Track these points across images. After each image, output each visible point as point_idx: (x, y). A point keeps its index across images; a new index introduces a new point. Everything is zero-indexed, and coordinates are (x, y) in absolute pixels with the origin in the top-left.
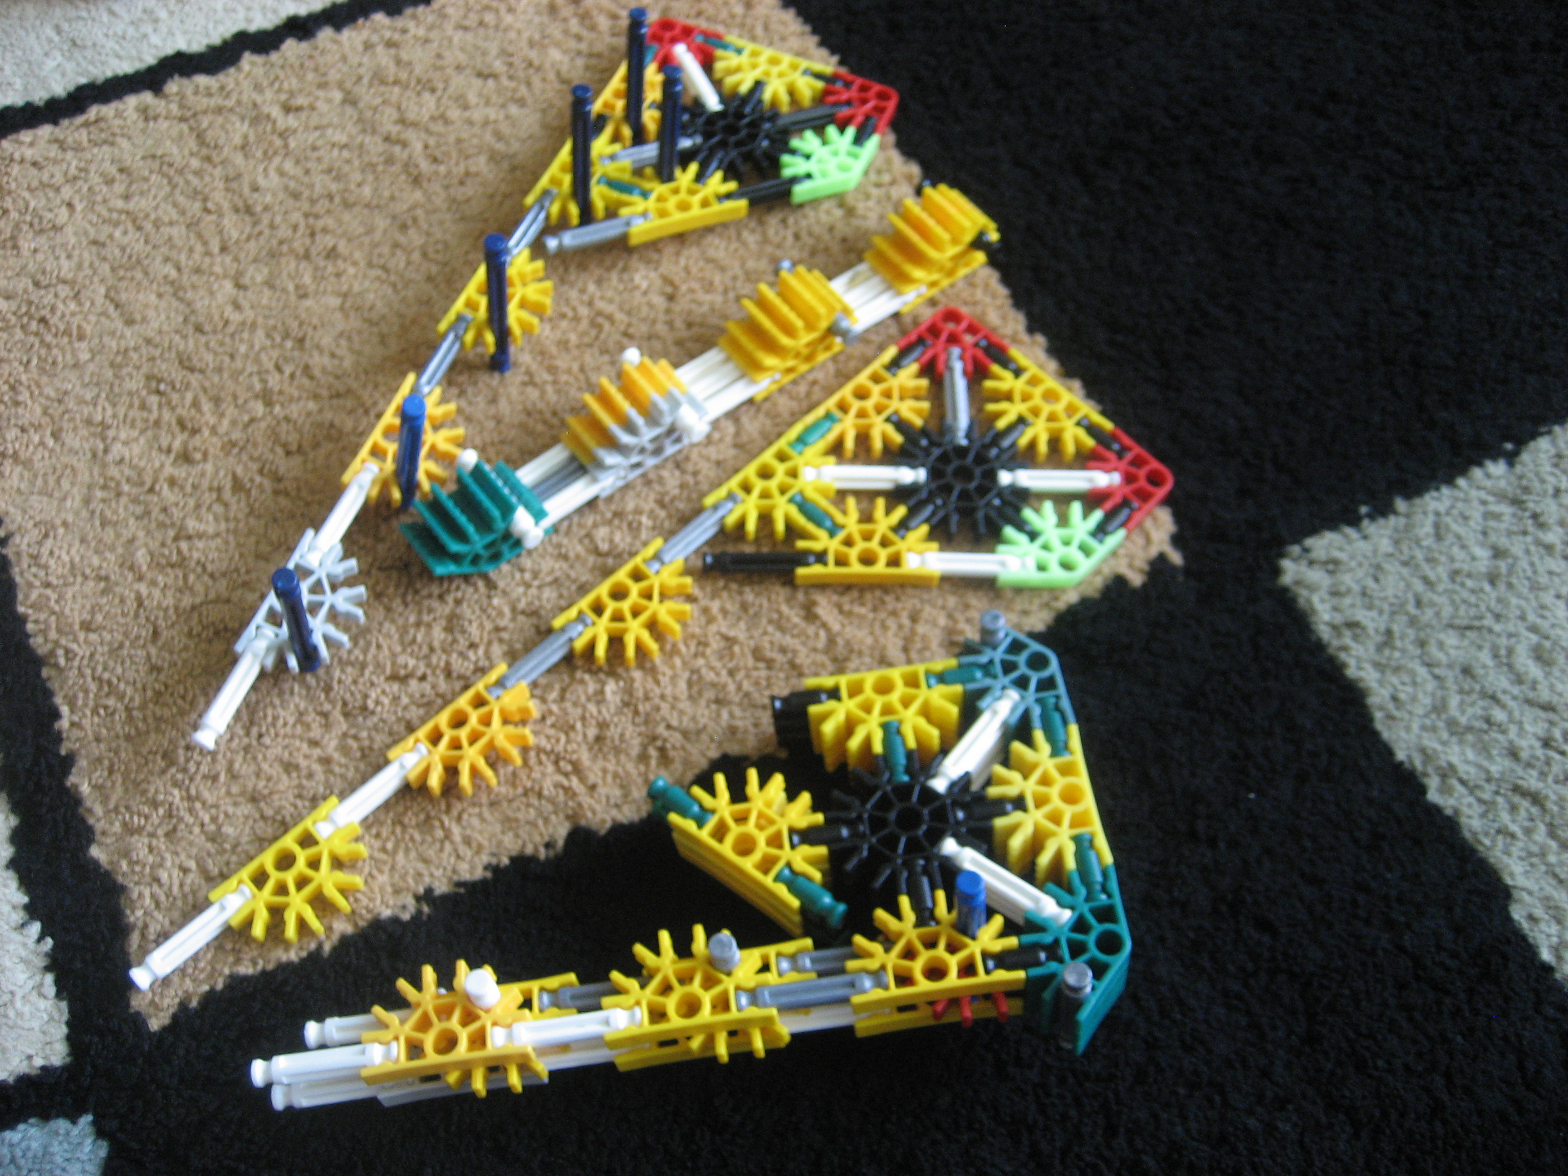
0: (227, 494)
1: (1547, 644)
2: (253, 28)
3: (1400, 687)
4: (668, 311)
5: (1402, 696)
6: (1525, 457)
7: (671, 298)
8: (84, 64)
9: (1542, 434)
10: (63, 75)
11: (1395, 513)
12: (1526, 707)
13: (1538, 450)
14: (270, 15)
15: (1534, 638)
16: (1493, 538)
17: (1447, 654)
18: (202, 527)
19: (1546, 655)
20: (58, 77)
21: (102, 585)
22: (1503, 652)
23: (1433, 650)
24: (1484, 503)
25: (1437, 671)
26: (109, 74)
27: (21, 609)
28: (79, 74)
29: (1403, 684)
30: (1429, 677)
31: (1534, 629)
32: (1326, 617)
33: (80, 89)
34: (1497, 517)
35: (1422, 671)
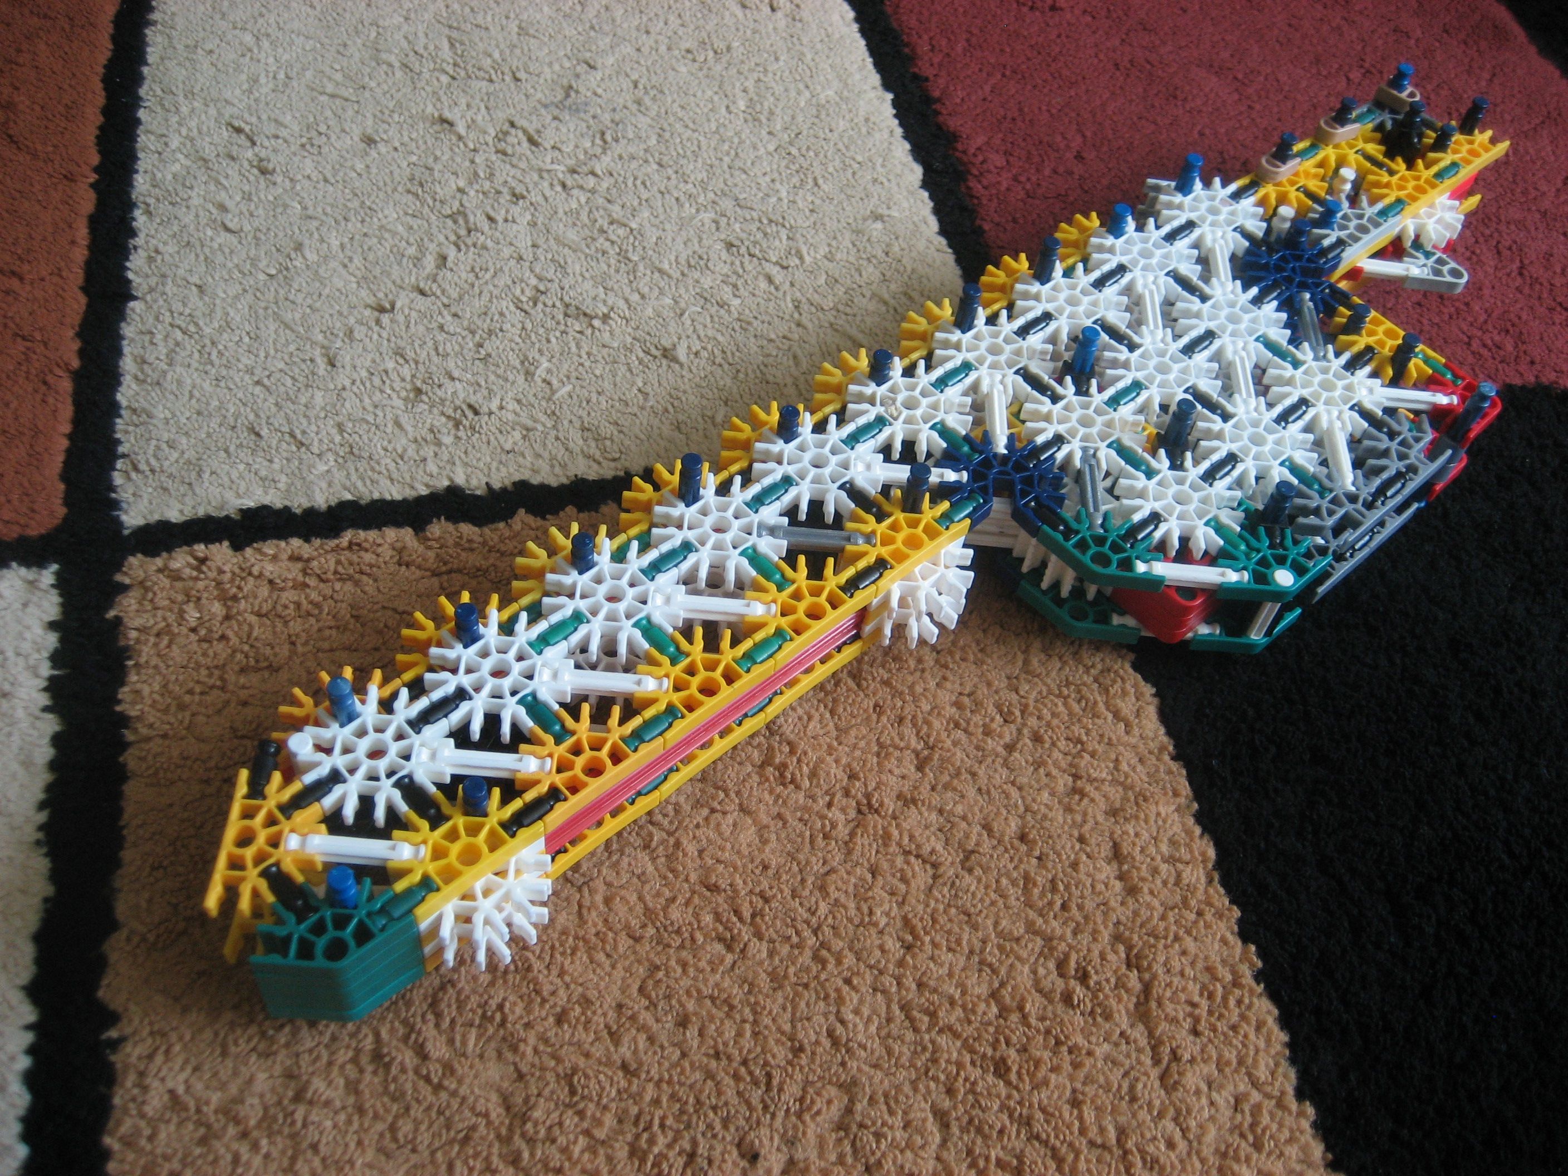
0: (364, 1060)
2: (535, 480)
4: (901, 963)
7: (909, 948)
8: (354, 477)
10: (330, 485)
14: (558, 470)
18: (329, 1094)
20: (324, 485)
21: (202, 1131)
26: (376, 496)
27: (108, 1140)
28: (345, 488)
33: (343, 506)
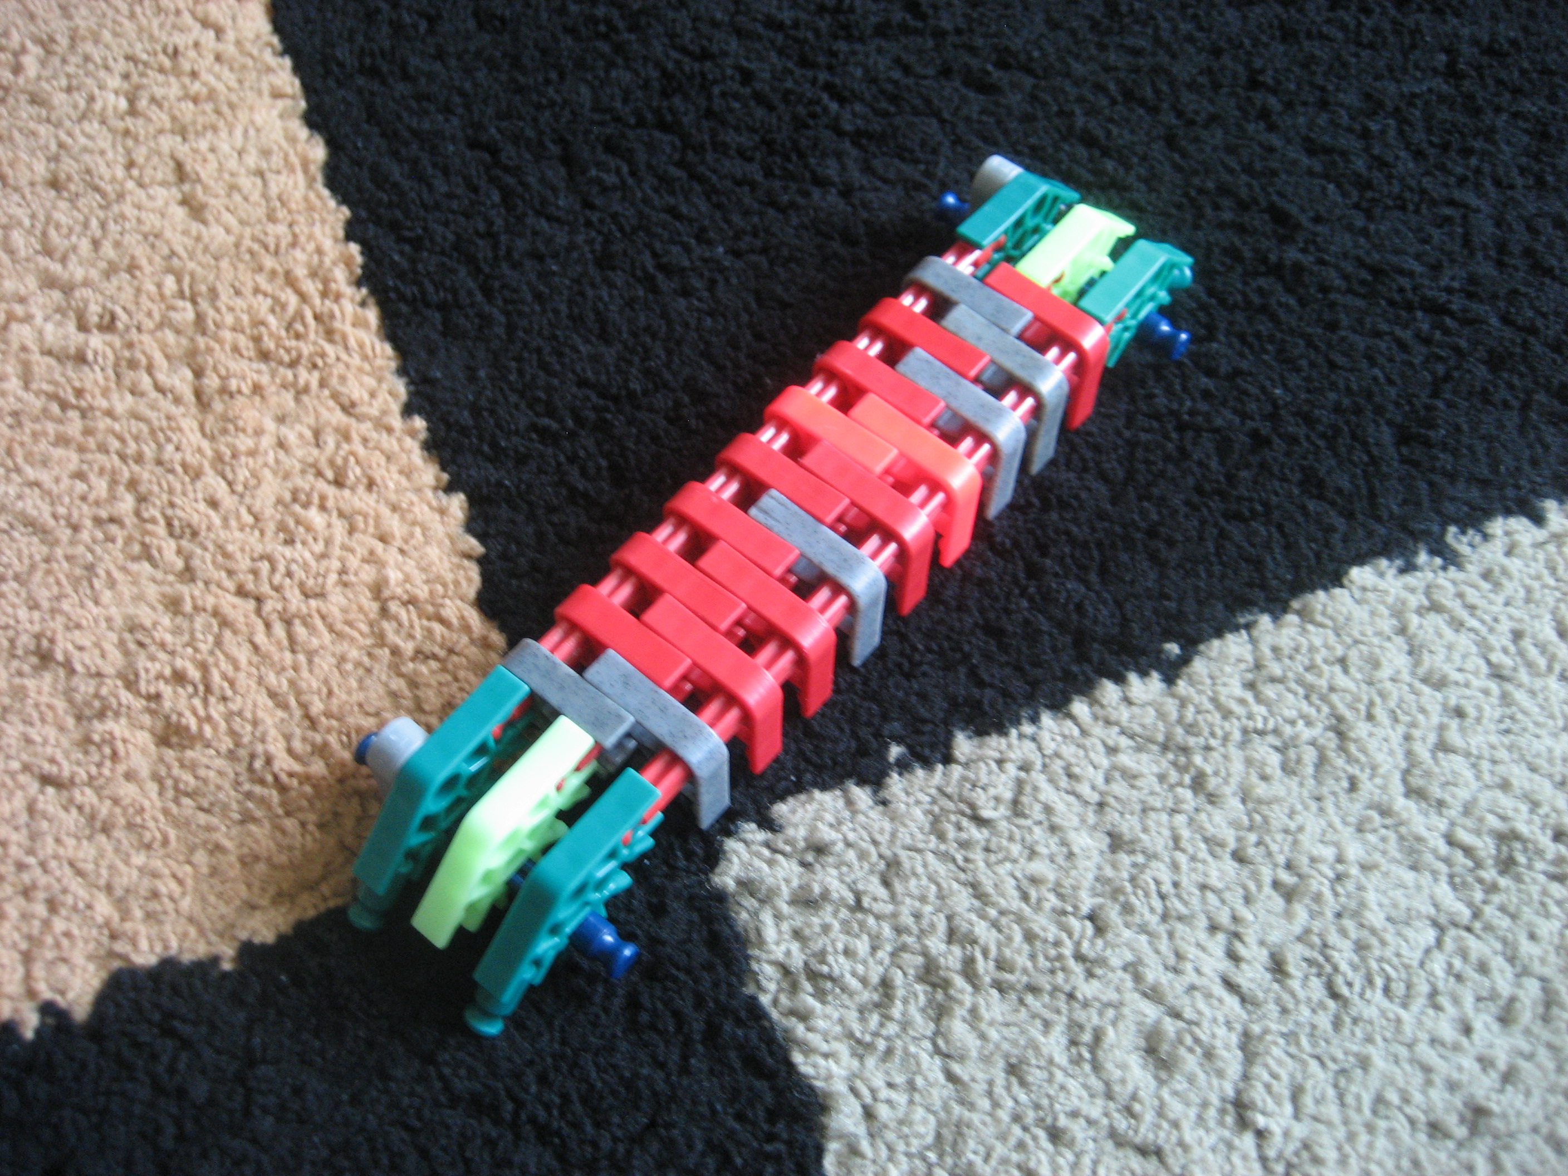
1: (1170, 1026)
3: (884, 1093)
5: (883, 1112)
6: (1199, 666)
9: (1236, 628)
11: (948, 759)
12: (1109, 1145)
13: (1223, 657)
15: (1151, 1011)
16: (1112, 816)
17: (983, 1037)
19: (1165, 1048)
22: (1087, 1037)
23: (958, 1028)
24: (1112, 750)
25: (956, 1068)
29: (890, 1085)
30: (941, 1078)
31: (1154, 994)
32: (778, 953)
34: (1130, 777)
35: (932, 1067)
